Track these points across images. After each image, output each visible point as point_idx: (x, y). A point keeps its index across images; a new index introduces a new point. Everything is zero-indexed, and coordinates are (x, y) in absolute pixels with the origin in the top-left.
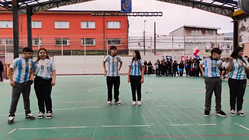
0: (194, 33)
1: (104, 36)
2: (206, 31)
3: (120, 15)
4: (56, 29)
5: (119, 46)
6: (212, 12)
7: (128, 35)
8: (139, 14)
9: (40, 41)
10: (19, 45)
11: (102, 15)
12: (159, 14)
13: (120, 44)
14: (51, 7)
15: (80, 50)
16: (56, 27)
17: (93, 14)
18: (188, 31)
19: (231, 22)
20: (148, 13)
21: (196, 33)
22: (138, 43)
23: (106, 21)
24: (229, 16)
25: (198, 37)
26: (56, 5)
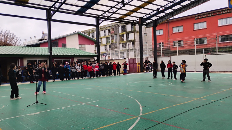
4: (194, 30)
9: (182, 43)
14: (168, 17)
26: (171, 16)
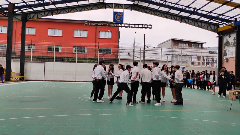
0: (181, 46)
1: (96, 45)
2: (193, 45)
3: (112, 26)
5: (110, 55)
6: (199, 27)
7: (118, 45)
8: (130, 26)
9: (33, 47)
10: (12, 50)
11: (95, 25)
12: (149, 26)
13: (110, 53)
14: (46, 14)
15: (72, 58)
16: (49, 35)
17: (86, 24)
18: (176, 44)
19: (216, 37)
20: (139, 25)
21: (183, 46)
22: (128, 53)
23: (98, 31)
24: (214, 31)
25: (185, 50)
